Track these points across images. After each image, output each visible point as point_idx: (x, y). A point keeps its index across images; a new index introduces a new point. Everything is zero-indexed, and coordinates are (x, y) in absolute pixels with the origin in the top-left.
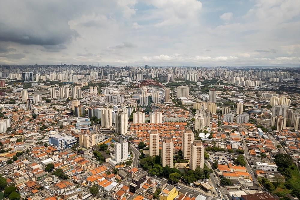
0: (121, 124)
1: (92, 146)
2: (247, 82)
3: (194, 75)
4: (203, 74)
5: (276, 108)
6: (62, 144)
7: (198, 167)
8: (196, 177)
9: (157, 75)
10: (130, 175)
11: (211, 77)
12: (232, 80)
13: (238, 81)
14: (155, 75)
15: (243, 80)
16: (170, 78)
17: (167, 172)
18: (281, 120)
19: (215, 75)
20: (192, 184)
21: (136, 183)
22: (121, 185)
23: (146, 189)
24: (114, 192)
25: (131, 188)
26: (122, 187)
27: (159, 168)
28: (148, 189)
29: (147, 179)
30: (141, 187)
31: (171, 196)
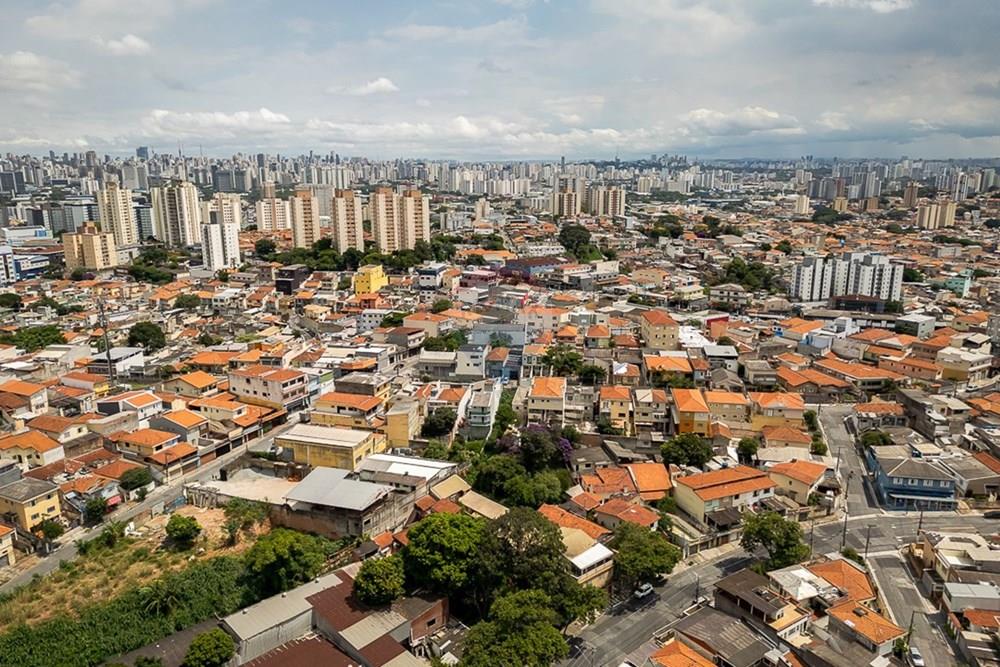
0: (182, 217)
1: (111, 266)
2: (492, 183)
3: (334, 171)
4: (360, 172)
5: (561, 180)
6: (6, 267)
7: (419, 242)
8: (418, 256)
9: (200, 174)
10: (266, 275)
11: (389, 181)
12: (450, 180)
13: (469, 182)
14: (191, 175)
15: (481, 178)
16: (254, 181)
17: (354, 257)
18: (570, 196)
19: (398, 175)
20: (411, 270)
21: (292, 273)
22: (253, 288)
23: (315, 287)
24: (243, 296)
25: (280, 286)
26: (257, 289)
27: (334, 256)
28: (319, 286)
29: (312, 276)
30: (302, 286)
31: (376, 278)
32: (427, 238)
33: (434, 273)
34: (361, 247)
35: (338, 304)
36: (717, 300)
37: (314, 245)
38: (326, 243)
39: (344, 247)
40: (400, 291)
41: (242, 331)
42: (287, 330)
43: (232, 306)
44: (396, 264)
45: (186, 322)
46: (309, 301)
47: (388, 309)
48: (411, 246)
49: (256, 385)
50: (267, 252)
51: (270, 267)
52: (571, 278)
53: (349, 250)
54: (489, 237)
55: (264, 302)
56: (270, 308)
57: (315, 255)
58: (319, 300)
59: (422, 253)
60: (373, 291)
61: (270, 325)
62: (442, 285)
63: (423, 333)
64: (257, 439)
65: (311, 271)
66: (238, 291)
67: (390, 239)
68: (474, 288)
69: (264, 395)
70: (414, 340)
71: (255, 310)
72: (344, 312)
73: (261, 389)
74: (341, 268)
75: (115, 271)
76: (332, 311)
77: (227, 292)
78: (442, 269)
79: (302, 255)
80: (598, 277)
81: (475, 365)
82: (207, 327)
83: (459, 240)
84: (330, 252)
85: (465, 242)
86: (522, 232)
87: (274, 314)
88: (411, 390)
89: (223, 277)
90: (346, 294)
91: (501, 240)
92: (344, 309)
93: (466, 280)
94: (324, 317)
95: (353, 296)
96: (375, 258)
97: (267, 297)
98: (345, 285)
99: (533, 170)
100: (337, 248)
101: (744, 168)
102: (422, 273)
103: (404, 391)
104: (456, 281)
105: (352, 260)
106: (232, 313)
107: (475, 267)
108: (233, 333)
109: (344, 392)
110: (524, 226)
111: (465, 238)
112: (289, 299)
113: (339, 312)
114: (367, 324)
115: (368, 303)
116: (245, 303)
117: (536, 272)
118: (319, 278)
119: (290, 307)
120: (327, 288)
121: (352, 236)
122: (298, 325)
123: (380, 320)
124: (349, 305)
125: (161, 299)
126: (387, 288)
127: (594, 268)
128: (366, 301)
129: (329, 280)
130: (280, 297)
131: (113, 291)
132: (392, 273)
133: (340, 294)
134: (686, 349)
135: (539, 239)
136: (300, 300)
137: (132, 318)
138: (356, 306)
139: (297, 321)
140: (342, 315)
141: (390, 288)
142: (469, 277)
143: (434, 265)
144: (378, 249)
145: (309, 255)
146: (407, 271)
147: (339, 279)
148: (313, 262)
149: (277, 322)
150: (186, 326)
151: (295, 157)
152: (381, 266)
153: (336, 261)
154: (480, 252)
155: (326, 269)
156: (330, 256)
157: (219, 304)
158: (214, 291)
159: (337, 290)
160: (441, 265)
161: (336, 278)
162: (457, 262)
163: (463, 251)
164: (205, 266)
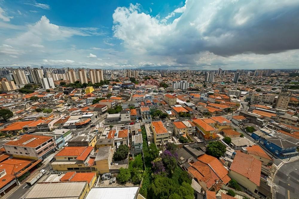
7: (101, 81)
10: (61, 90)
21: (68, 89)
22: (57, 94)
23: (75, 92)
24: (53, 96)
25: (65, 93)
26: (58, 94)
27: (80, 85)
28: (76, 92)
29: (74, 90)
30: (72, 92)
31: (91, 89)
32: (103, 80)
33: (106, 87)
34: (87, 82)
35: (81, 96)
36: (168, 90)
37: (75, 82)
38: (78, 82)
39: (82, 83)
40: (97, 92)
41: (52, 106)
42: (66, 104)
43: (50, 98)
44: (96, 86)
45: (33, 104)
46: (73, 96)
47: (95, 97)
48: (99, 82)
49: (19, 150)
50: (63, 85)
51: (62, 88)
52: (137, 87)
53: (84, 83)
54: (116, 80)
55: (60, 97)
56: (62, 99)
57: (75, 85)
58: (76, 96)
59: (102, 83)
60: (90, 92)
61: (61, 103)
62: (108, 90)
63: (107, 106)
64: (16, 187)
65: (74, 88)
66: (52, 94)
67: (94, 81)
68: (116, 90)
69: (26, 154)
70: (104, 109)
71: (57, 99)
72: (83, 98)
73: (24, 152)
74: (82, 87)
75: (15, 91)
76: (80, 98)
77: (49, 95)
78: (108, 86)
79: (71, 85)
80: (142, 87)
81: (127, 118)
82: (40, 105)
83: (110, 80)
84: (79, 84)
85: (111, 81)
86: (122, 79)
87: (63, 100)
88: (106, 134)
89: (48, 91)
90: (84, 94)
91: (118, 80)
92: (83, 97)
93: (114, 89)
94: (77, 100)
95: (85, 94)
96: (91, 85)
97: (61, 96)
98: (83, 91)
99: (119, 70)
100: (81, 83)
101: (149, 71)
102: (103, 87)
103: (103, 136)
104: (111, 89)
105: (85, 85)
106: (50, 101)
107: (116, 86)
108: (49, 106)
109: (73, 146)
110: (122, 78)
111: (111, 80)
112: (68, 96)
113: (82, 98)
114: (89, 102)
115: (89, 96)
116: (54, 97)
117: (129, 86)
118: (76, 90)
119: (68, 98)
120: (78, 92)
121: (84, 80)
122: (70, 102)
123: (92, 100)
124: (84, 96)
125: (26, 98)
126: (94, 91)
127: (141, 85)
128: (89, 95)
129: (79, 90)
130: (64, 96)
131: (11, 97)
132: (95, 88)
133: (82, 94)
134: (180, 104)
135: (126, 80)
136: (70, 96)
137: (13, 104)
138: (86, 96)
139: (70, 101)
140: (82, 99)
141: (95, 92)
142: (115, 88)
143: (105, 86)
144: (91, 83)
145: (74, 85)
146: (99, 87)
147: (82, 90)
148: (75, 87)
149: (63, 102)
150: (33, 105)
151: (76, 68)
152: (92, 87)
153: (81, 86)
154: (115, 83)
155: (78, 88)
156: (79, 85)
157: (46, 98)
158: (45, 95)
159: (81, 92)
160: (107, 86)
161: (81, 90)
162: (110, 85)
163: (111, 83)
164: (44, 88)
